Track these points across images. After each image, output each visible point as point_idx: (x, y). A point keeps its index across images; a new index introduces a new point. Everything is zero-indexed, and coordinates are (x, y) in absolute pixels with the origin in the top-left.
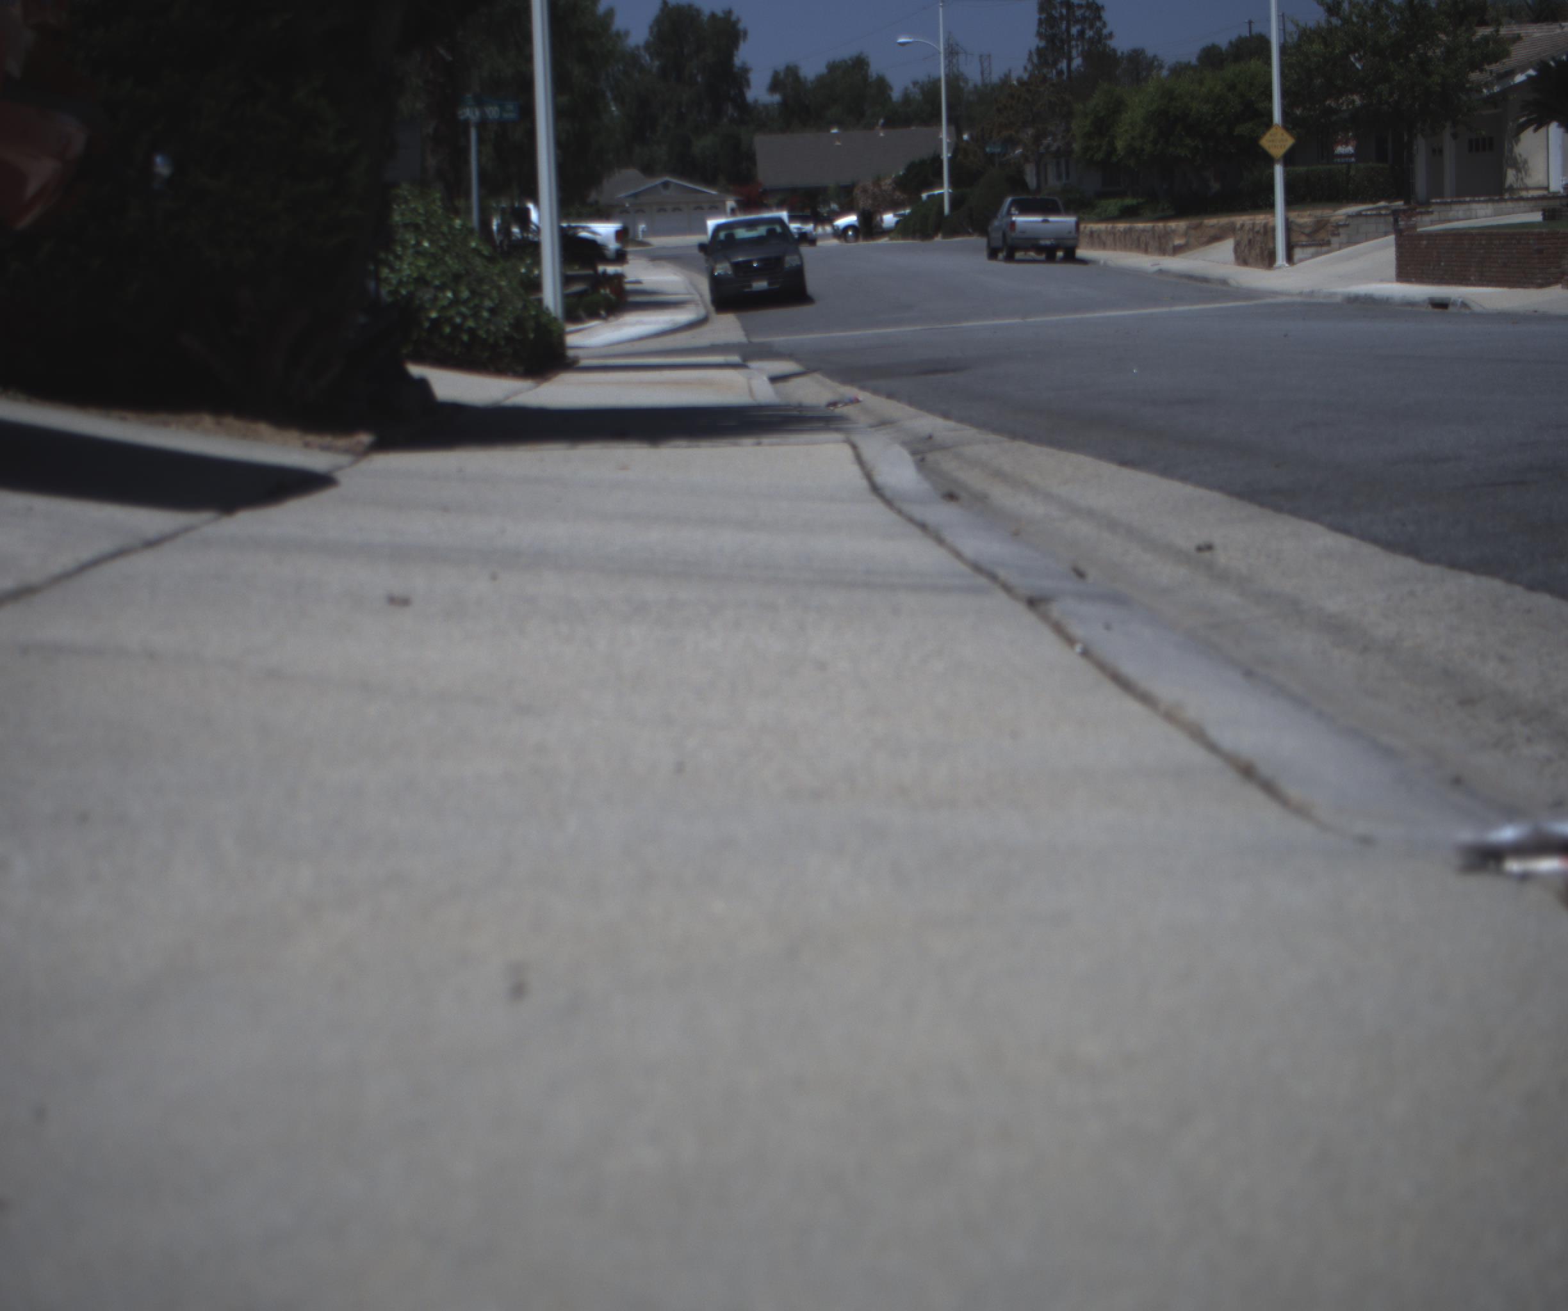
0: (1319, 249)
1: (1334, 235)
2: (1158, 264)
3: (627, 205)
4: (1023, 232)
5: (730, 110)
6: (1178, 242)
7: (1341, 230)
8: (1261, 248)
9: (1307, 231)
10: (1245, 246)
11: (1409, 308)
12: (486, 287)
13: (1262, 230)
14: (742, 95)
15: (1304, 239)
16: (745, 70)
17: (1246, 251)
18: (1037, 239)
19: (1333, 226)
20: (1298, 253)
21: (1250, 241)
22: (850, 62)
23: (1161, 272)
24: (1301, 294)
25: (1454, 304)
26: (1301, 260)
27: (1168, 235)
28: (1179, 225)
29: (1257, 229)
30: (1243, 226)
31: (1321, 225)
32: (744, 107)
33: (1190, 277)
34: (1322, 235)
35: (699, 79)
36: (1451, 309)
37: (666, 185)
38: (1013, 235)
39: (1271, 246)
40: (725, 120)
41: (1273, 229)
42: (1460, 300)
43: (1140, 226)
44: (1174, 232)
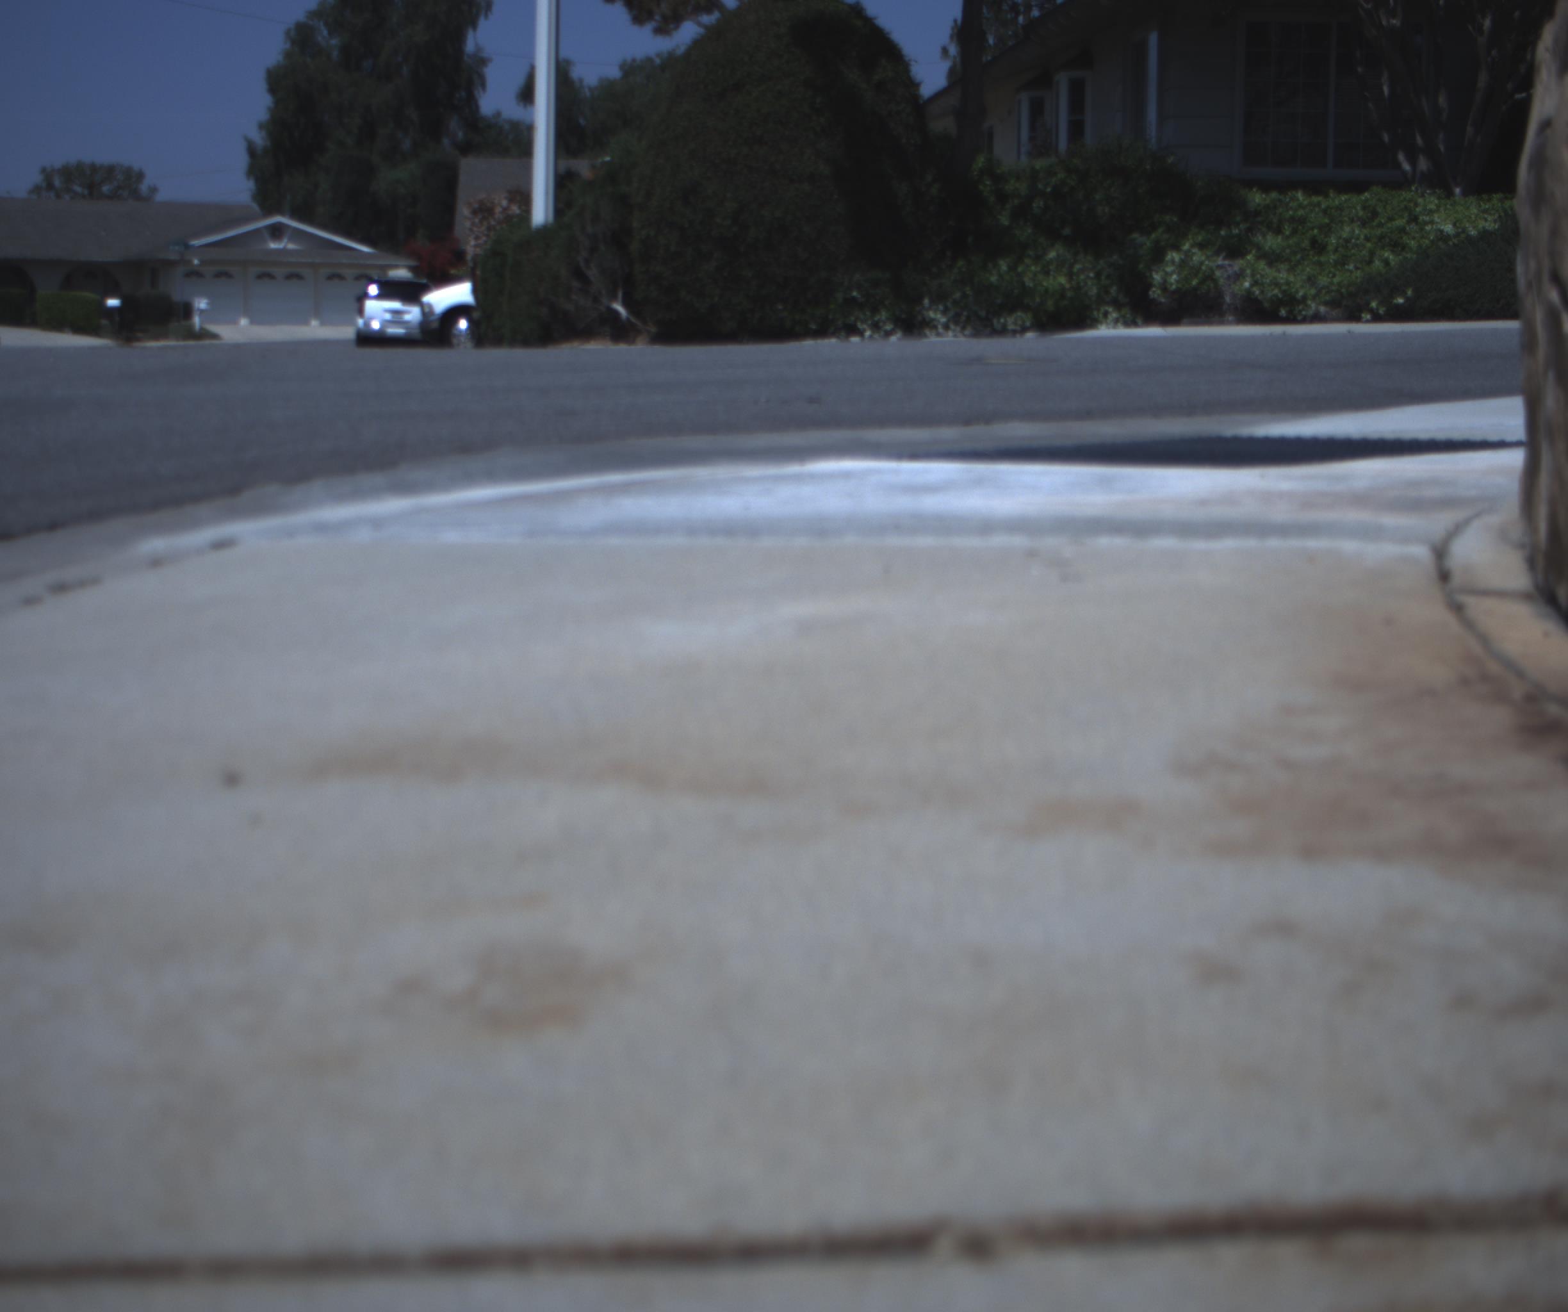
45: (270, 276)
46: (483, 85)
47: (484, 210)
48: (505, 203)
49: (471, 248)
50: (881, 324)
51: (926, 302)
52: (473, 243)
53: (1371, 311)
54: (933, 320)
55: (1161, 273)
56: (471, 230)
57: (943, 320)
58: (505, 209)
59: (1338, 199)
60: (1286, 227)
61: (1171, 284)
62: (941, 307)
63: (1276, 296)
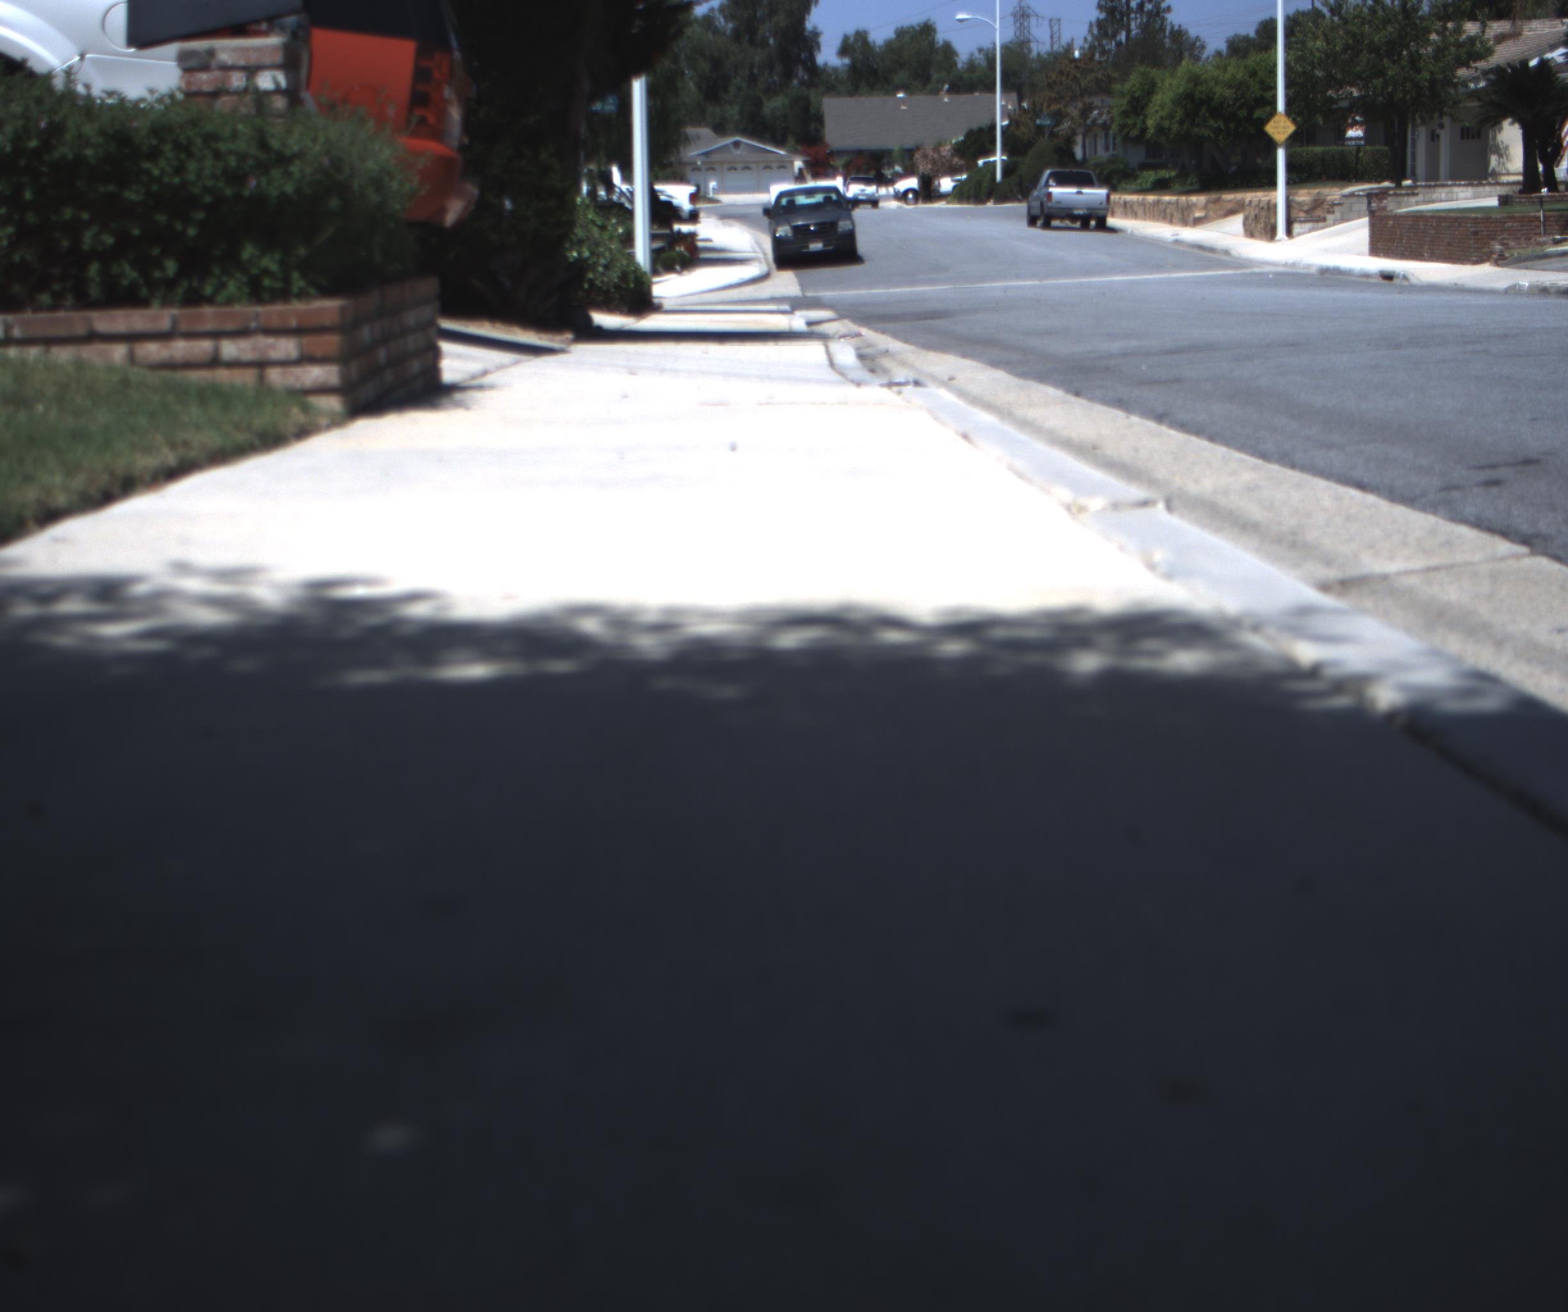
0: (1316, 225)
1: (1329, 212)
2: (1177, 235)
3: (699, 163)
4: (1059, 202)
5: (801, 72)
6: (1198, 214)
7: (1336, 208)
8: (1265, 222)
9: (1306, 208)
10: (1252, 220)
11: (1365, 280)
12: (601, 249)
13: (1266, 207)
14: (812, 58)
15: (1302, 215)
16: (816, 34)
17: (1253, 225)
18: (1071, 209)
19: (1328, 204)
20: (1297, 228)
21: (1256, 216)
22: (918, 28)
23: (1177, 242)
24: (1286, 265)
25: (1398, 276)
26: (1299, 234)
27: (1190, 207)
28: (1199, 199)
29: (1262, 205)
30: (1251, 202)
31: (1318, 203)
32: (813, 69)
33: (1201, 247)
34: (1319, 212)
35: (771, 41)
36: (1395, 281)
37: (737, 144)
38: (1050, 204)
39: (1273, 221)
40: (795, 82)
41: (1275, 206)
42: (1402, 273)
43: (1167, 198)
44: (1195, 205)
45: (735, 169)
46: (818, 45)
47: (925, 156)
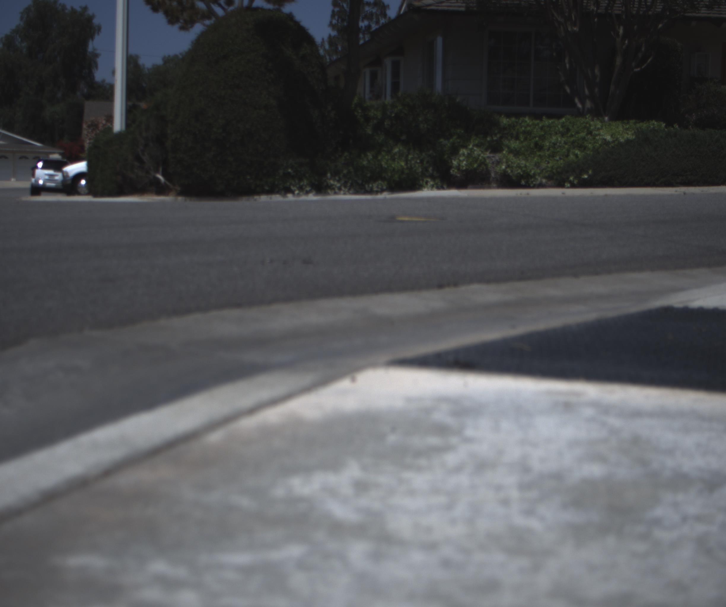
5: (81, 86)
32: (92, 84)
46: (97, 67)
47: (94, 126)
48: (104, 122)
49: (87, 144)
50: (304, 187)
51: (329, 175)
52: (88, 141)
53: (570, 182)
54: (332, 185)
55: (457, 161)
56: (87, 135)
57: (338, 185)
58: (104, 125)
59: (547, 122)
60: (521, 136)
61: (463, 167)
62: (337, 178)
63: (519, 173)
